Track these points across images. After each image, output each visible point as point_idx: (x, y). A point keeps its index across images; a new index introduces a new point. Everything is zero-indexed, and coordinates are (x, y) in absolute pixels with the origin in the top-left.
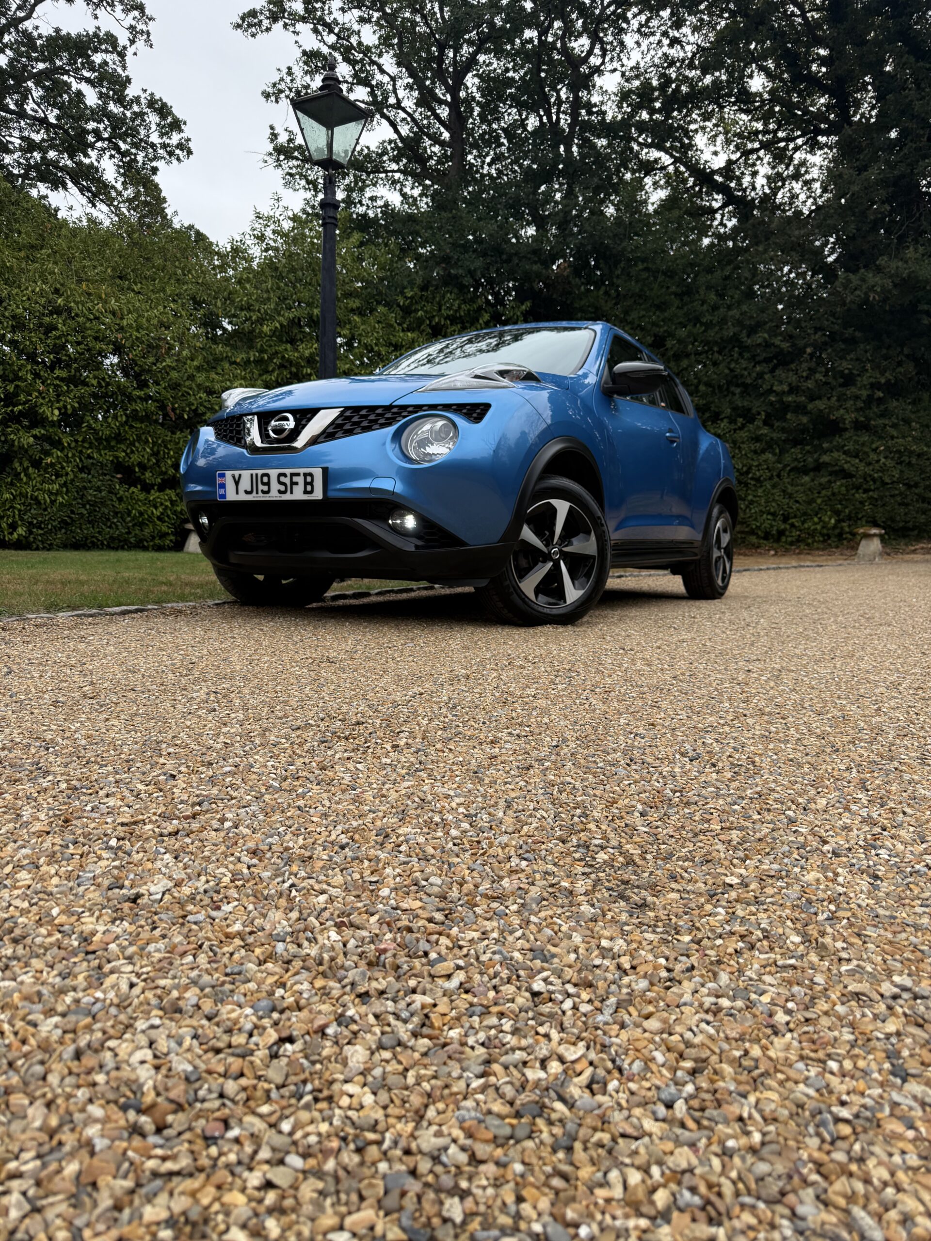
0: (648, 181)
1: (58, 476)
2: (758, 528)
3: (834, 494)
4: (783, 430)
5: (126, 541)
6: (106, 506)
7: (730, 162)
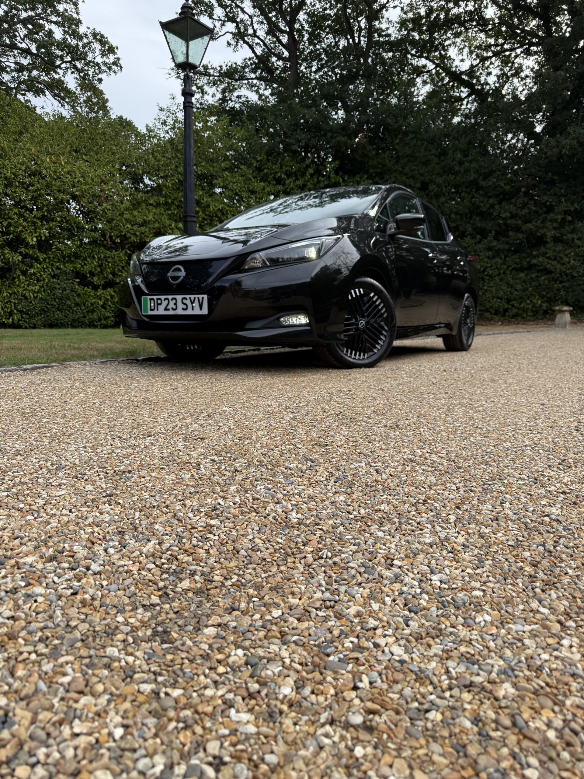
0: (419, 80)
1: (38, 280)
2: (491, 307)
3: (540, 285)
4: (507, 243)
5: (83, 322)
6: (69, 300)
7: (472, 66)
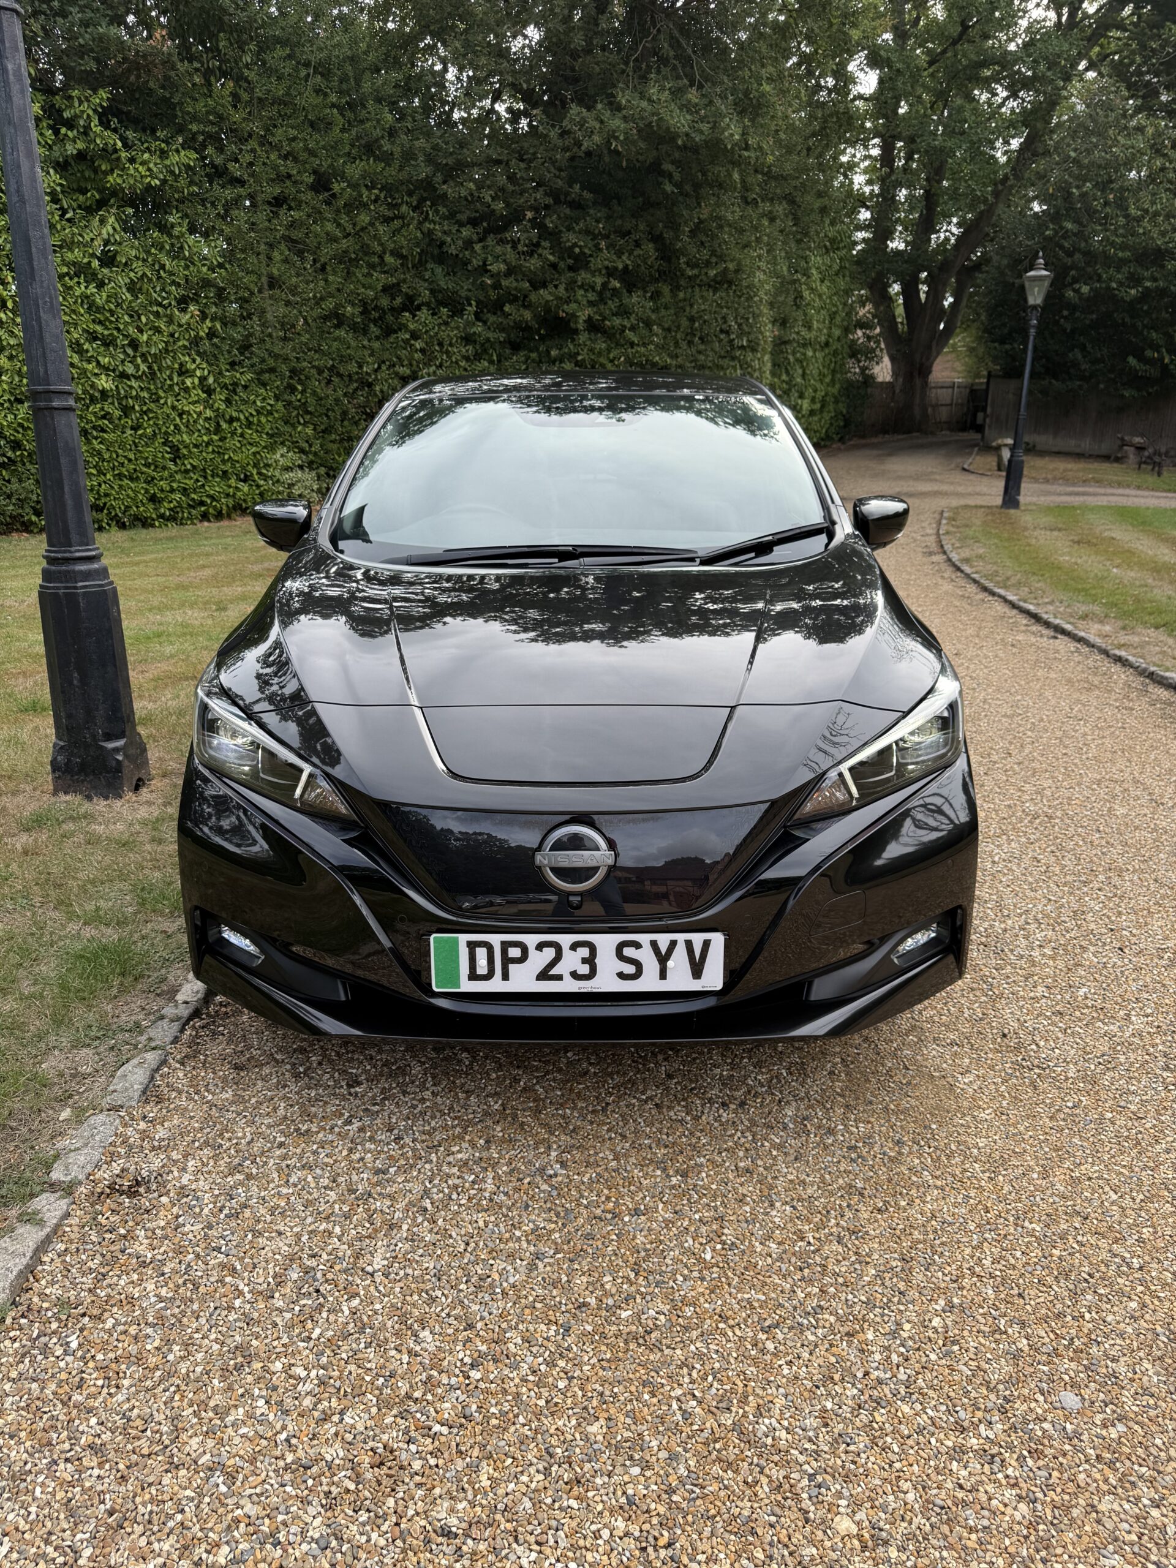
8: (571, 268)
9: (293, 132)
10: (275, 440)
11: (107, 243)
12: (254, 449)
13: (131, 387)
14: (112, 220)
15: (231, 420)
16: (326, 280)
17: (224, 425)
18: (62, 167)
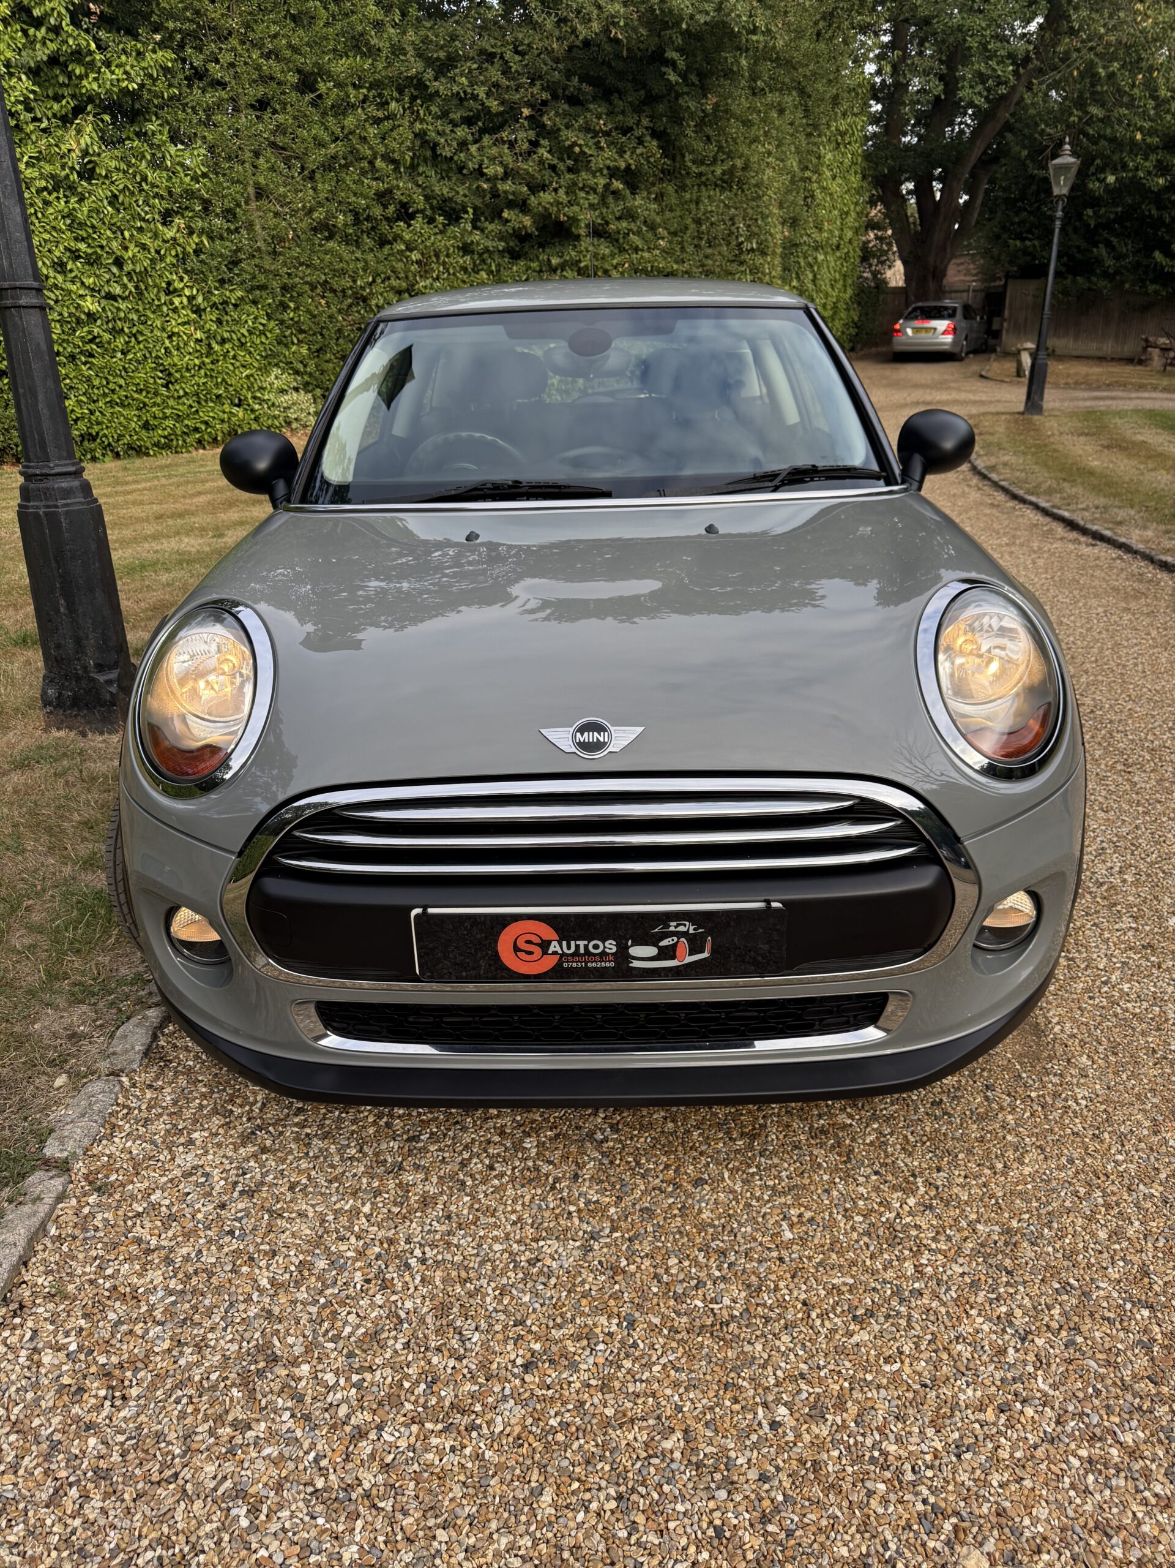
8: (570, 170)
9: (274, 29)
10: (270, 360)
11: (85, 153)
12: (248, 372)
13: (119, 309)
14: (89, 129)
15: (223, 341)
16: (314, 189)
17: (216, 347)
18: (34, 73)
